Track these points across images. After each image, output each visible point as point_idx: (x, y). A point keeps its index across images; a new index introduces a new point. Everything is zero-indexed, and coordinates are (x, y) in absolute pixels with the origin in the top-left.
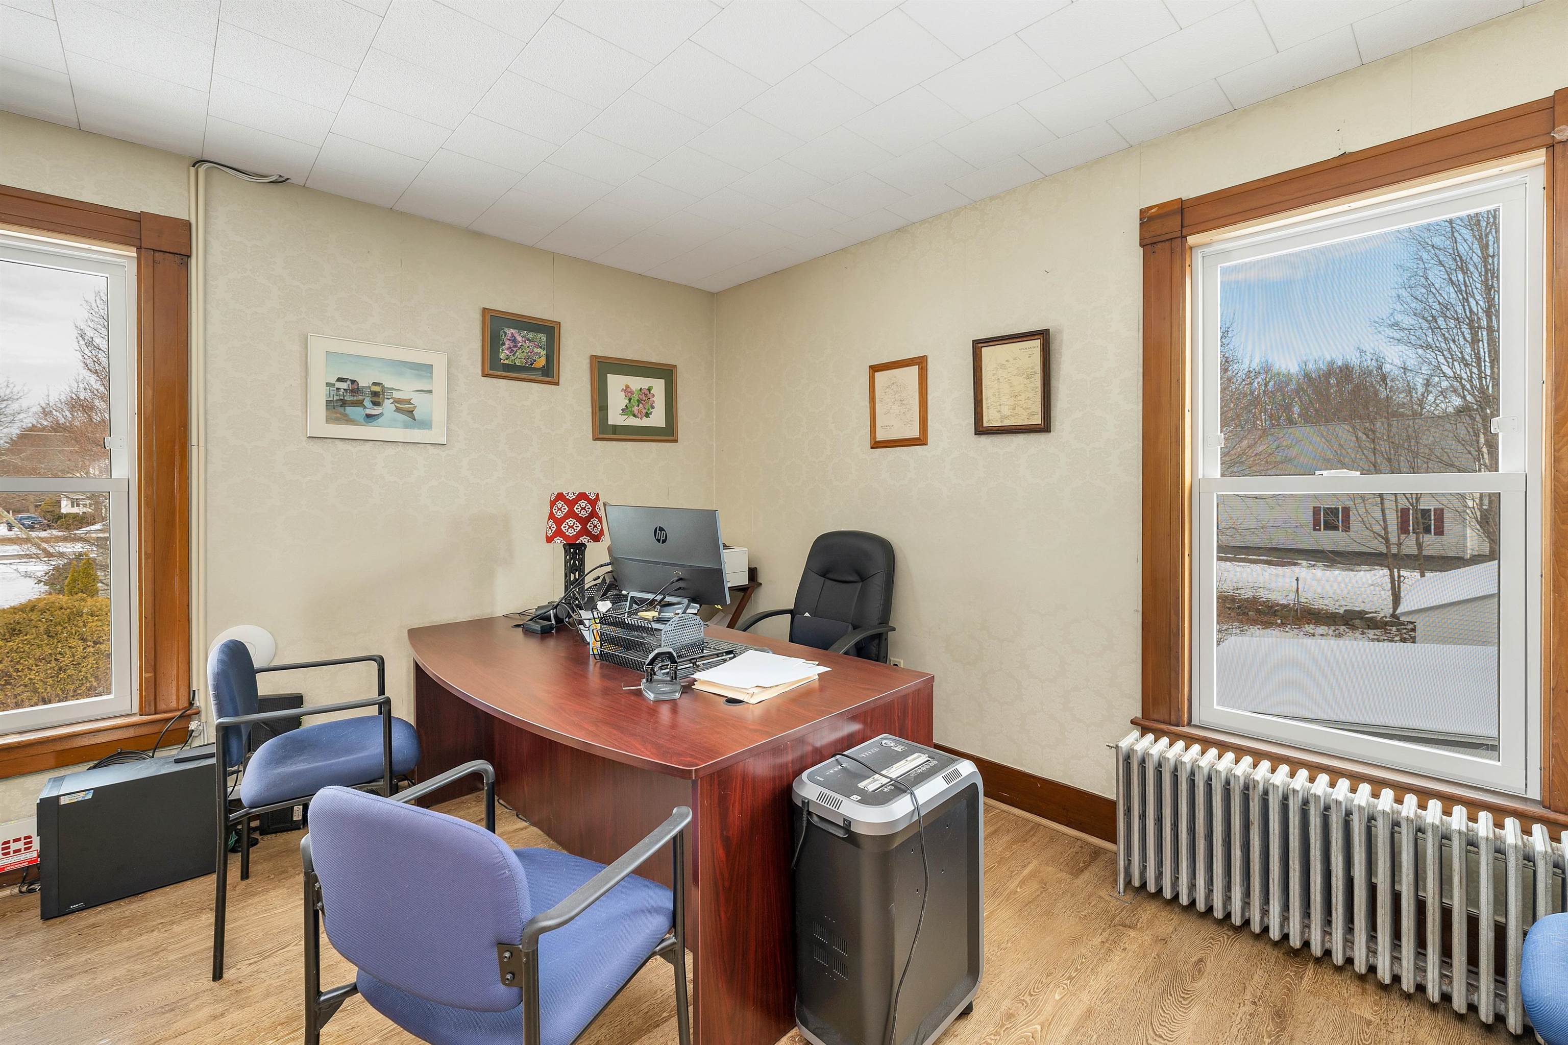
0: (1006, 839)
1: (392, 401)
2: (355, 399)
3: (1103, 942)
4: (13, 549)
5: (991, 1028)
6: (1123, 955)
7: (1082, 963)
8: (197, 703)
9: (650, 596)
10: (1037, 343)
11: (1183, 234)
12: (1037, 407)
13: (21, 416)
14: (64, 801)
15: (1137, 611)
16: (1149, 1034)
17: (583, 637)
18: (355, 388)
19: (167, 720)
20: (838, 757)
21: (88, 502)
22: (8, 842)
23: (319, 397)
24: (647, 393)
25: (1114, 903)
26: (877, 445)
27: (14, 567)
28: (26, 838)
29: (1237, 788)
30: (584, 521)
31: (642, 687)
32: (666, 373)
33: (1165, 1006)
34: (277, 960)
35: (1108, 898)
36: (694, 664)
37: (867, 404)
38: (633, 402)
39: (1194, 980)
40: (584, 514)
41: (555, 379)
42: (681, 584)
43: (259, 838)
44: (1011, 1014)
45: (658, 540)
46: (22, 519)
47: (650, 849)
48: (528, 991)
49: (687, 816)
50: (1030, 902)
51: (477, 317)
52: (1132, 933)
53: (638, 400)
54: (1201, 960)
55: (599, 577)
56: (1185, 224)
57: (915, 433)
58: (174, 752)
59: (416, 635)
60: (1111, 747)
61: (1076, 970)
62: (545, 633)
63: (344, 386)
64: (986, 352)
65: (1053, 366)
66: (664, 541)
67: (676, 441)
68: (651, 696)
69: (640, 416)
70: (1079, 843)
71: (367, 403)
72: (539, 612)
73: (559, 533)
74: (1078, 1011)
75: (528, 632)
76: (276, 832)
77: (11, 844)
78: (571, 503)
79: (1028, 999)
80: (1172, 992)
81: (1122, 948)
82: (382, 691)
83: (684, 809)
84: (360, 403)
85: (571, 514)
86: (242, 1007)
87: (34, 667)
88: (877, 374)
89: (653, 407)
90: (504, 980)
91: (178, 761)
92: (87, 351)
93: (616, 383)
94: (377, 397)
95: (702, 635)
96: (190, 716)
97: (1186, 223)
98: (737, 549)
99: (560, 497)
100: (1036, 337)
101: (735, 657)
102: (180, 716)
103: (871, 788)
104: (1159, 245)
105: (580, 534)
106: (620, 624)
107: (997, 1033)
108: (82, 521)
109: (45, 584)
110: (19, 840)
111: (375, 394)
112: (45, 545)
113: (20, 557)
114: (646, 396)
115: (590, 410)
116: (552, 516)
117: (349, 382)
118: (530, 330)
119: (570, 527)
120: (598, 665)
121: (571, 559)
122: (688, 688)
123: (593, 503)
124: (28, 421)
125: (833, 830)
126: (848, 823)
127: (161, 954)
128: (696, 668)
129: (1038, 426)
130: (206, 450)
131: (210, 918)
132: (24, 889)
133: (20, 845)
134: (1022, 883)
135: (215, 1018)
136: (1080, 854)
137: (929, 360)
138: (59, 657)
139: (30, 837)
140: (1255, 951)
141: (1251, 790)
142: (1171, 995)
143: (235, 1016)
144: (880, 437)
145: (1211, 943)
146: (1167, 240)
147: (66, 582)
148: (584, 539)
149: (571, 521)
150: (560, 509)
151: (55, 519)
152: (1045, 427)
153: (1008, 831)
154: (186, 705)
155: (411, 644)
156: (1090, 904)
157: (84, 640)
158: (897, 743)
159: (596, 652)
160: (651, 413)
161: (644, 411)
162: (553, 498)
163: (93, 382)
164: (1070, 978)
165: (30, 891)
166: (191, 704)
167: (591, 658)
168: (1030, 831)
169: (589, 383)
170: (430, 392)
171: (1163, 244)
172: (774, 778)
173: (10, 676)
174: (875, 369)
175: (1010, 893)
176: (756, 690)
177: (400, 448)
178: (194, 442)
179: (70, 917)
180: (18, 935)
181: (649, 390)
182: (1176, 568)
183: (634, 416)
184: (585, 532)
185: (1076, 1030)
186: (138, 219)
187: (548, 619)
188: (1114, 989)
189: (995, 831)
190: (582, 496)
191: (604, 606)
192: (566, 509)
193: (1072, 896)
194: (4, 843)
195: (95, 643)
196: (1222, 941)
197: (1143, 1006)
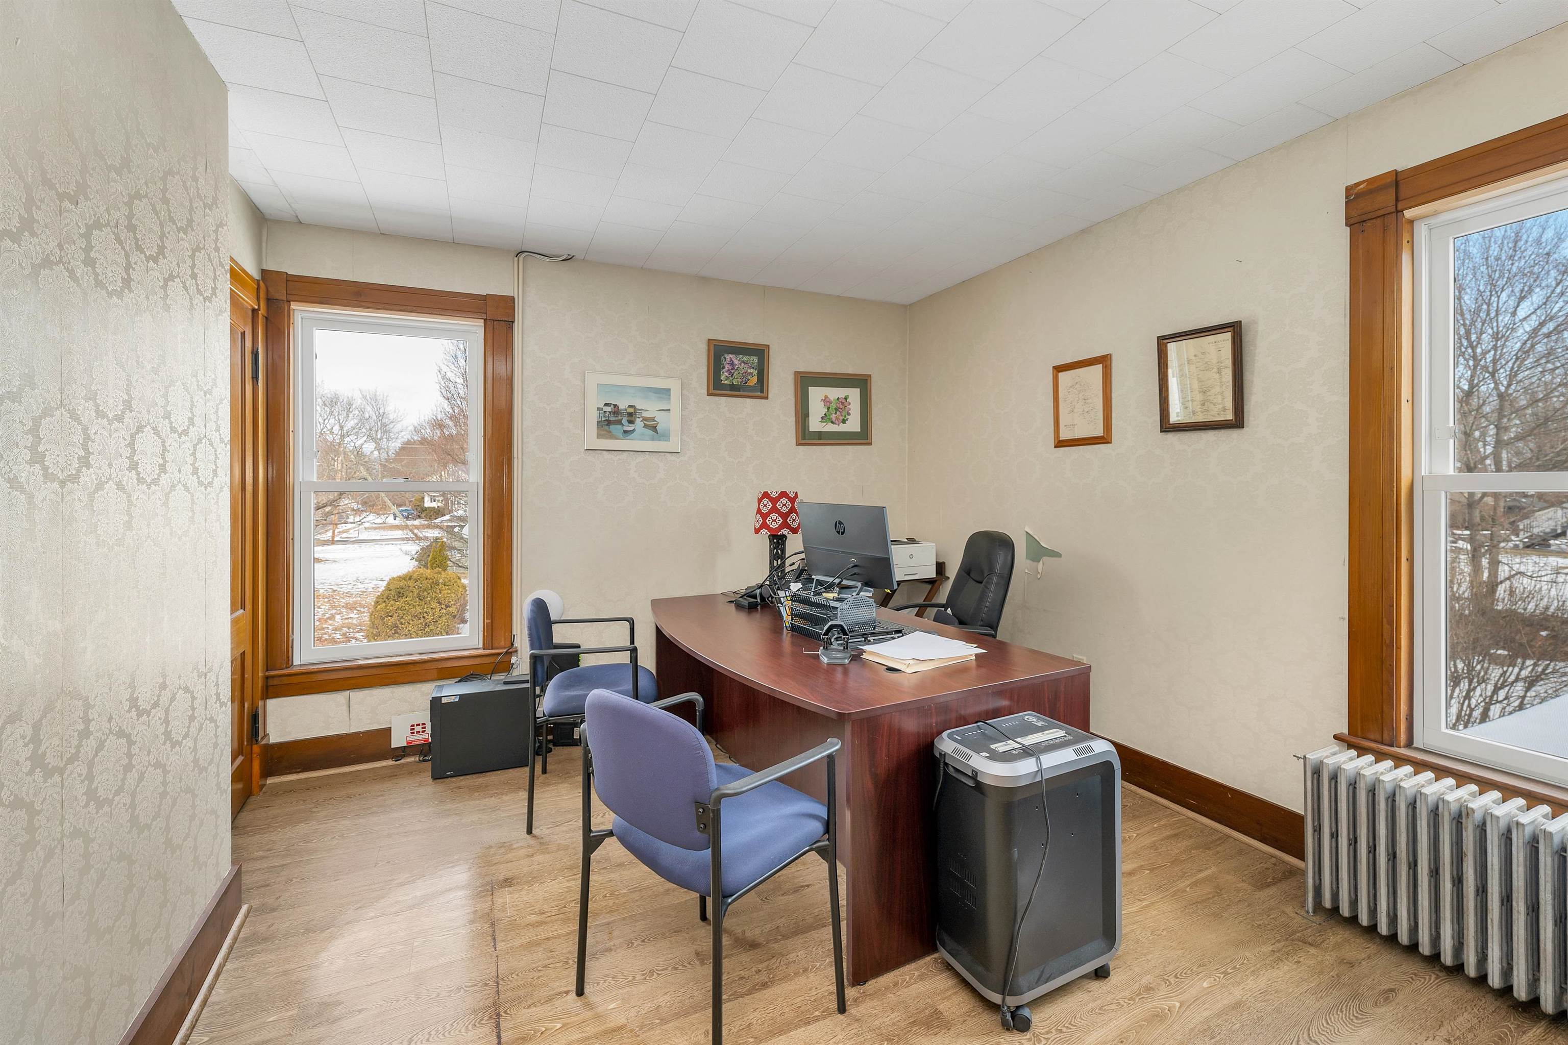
0: (1185, 843)
1: (641, 419)
2: (617, 419)
3: (1274, 951)
4: (399, 534)
5: (1127, 994)
6: (1295, 966)
7: (1243, 964)
8: (516, 645)
9: (830, 580)
10: (1227, 336)
11: (1399, 208)
12: (1229, 403)
13: (403, 434)
14: (444, 700)
15: (1343, 619)
16: (1303, 1038)
17: (780, 612)
18: (616, 411)
19: (499, 654)
20: (979, 724)
21: (441, 499)
22: (413, 725)
23: (593, 417)
24: (843, 403)
25: (1299, 919)
26: (1060, 444)
27: (399, 547)
28: (423, 724)
29: (1446, 814)
30: (784, 516)
31: (819, 653)
32: (862, 382)
33: (1330, 1019)
34: (564, 829)
35: (1292, 915)
36: (866, 639)
37: (1051, 404)
38: (832, 410)
39: (1376, 1005)
40: (784, 510)
41: (764, 395)
42: (856, 570)
43: (553, 748)
44: (1151, 988)
45: (838, 532)
46: (402, 511)
47: (804, 761)
48: (714, 837)
49: (837, 745)
50: (1198, 902)
51: (703, 347)
52: (1313, 951)
53: (835, 409)
54: (1392, 990)
55: (794, 563)
56: (1401, 197)
57: (1099, 431)
58: (502, 677)
59: (656, 604)
60: (1299, 758)
61: (1235, 968)
62: (752, 608)
63: (609, 409)
64: (1172, 347)
65: (1247, 359)
66: (843, 533)
67: (870, 444)
68: (825, 660)
69: (837, 422)
70: (1273, 860)
71: (624, 421)
72: (748, 592)
73: (764, 525)
74: (1225, 1000)
75: (739, 606)
76: (563, 746)
77: (415, 727)
78: (774, 501)
79: (1172, 980)
80: (1344, 1009)
81: (1295, 960)
82: (632, 642)
83: (835, 740)
84: (619, 422)
85: (774, 510)
86: (544, 853)
87: (411, 622)
88: (1060, 374)
89: (849, 414)
90: (699, 828)
91: (506, 683)
92: (442, 383)
93: (816, 395)
94: (631, 416)
95: (874, 615)
96: (511, 653)
97: (1402, 195)
98: (924, 544)
99: (766, 495)
100: (1226, 330)
101: (903, 636)
102: (506, 652)
103: (1001, 749)
104: (1369, 224)
105: (781, 527)
106: (806, 602)
107: (1131, 999)
108: (438, 513)
109: (416, 561)
110: (419, 725)
111: (630, 414)
112: (416, 531)
113: (403, 539)
114: (843, 405)
115: (794, 419)
116: (759, 511)
117: (612, 406)
118: (744, 354)
119: (773, 521)
120: (789, 635)
121: (775, 548)
122: (857, 657)
123: (793, 500)
124: (406, 436)
125: (964, 780)
126: (975, 773)
127: (497, 812)
128: (868, 642)
129: (1229, 422)
130: (522, 461)
131: (525, 795)
132: (421, 759)
133: (419, 729)
134: (1194, 885)
135: (528, 856)
136: (1270, 870)
137: (1114, 358)
138: (425, 615)
139: (424, 724)
140: (1470, 996)
141: (1464, 819)
142: (1342, 1012)
143: (539, 858)
144: (1065, 435)
145: (1411, 978)
146: (1379, 217)
147: (429, 559)
148: (785, 531)
149: (774, 516)
150: (765, 506)
151: (422, 512)
152: (1238, 422)
153: (1191, 837)
154: (510, 645)
155: (653, 610)
156: (1269, 916)
157: (440, 603)
158: (1039, 719)
159: (787, 625)
160: (847, 420)
161: (841, 418)
162: (760, 496)
163: (446, 406)
164: (1226, 973)
165: (424, 761)
166: (512, 644)
167: (785, 628)
168: (1216, 841)
169: (793, 396)
170: (669, 410)
171: (1374, 221)
172: (918, 734)
173: (398, 627)
174: (1059, 369)
175: (1178, 890)
176: (912, 662)
177: (647, 455)
178: (515, 456)
179: (446, 780)
180: (419, 786)
181: (846, 399)
182: (1390, 573)
183: (832, 422)
184: (785, 525)
185: (1219, 1015)
186: (485, 298)
187: (755, 597)
188: (1273, 992)
189: (1176, 835)
190: (784, 494)
191: (795, 587)
192: (770, 505)
193: (1249, 905)
194: (412, 726)
195: (447, 606)
196: (1427, 979)
197: (1304, 1013)
